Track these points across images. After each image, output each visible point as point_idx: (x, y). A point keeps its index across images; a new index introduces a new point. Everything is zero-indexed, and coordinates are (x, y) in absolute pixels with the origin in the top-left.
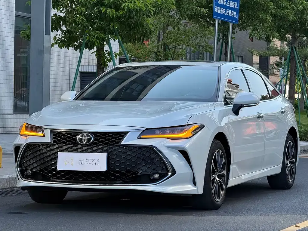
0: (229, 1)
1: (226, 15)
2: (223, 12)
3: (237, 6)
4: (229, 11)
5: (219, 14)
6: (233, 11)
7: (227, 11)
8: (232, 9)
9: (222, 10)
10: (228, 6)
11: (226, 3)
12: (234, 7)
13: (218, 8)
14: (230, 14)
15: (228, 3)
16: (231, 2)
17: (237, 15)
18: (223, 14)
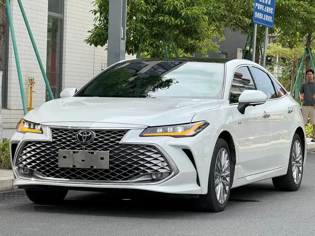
0: (266, 7)
1: (264, 20)
2: (261, 17)
3: (273, 12)
4: (266, 16)
5: (258, 19)
6: (269, 16)
7: (264, 16)
8: (269, 14)
9: (260, 16)
10: (266, 11)
11: (264, 9)
12: (270, 12)
13: (257, 13)
14: (267, 19)
15: (265, 9)
16: (268, 7)
17: (272, 20)
18: (261, 18)
